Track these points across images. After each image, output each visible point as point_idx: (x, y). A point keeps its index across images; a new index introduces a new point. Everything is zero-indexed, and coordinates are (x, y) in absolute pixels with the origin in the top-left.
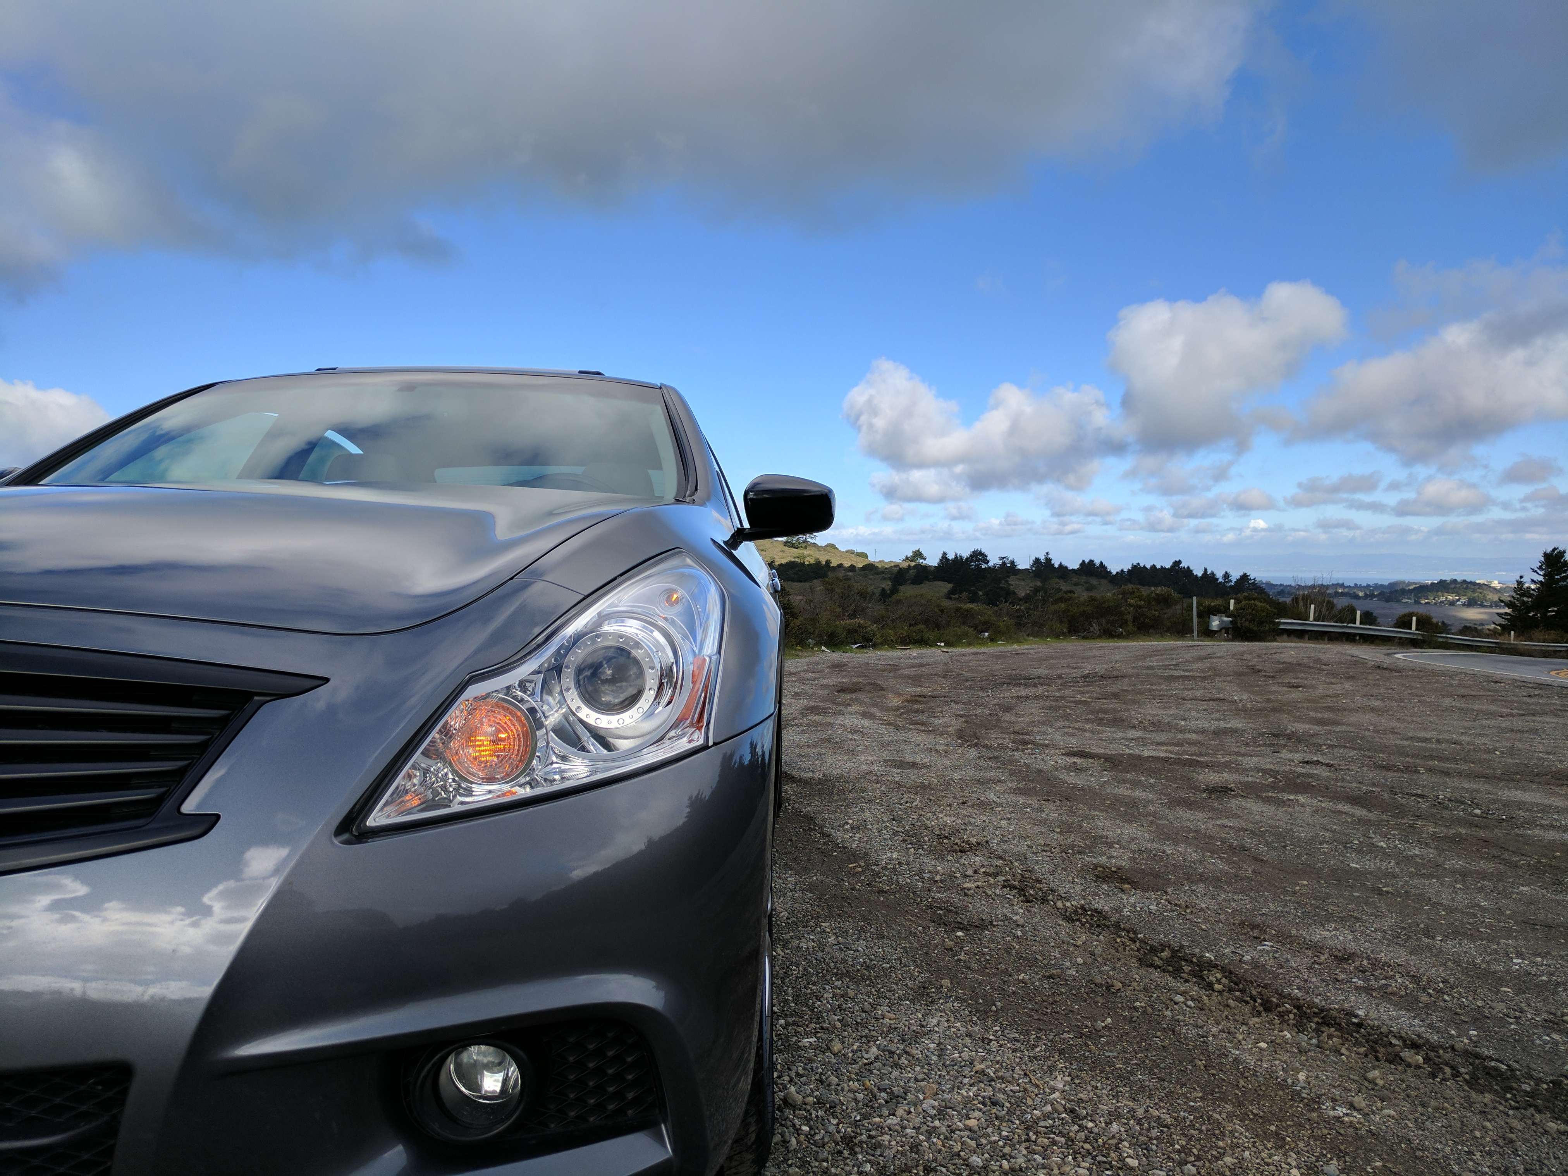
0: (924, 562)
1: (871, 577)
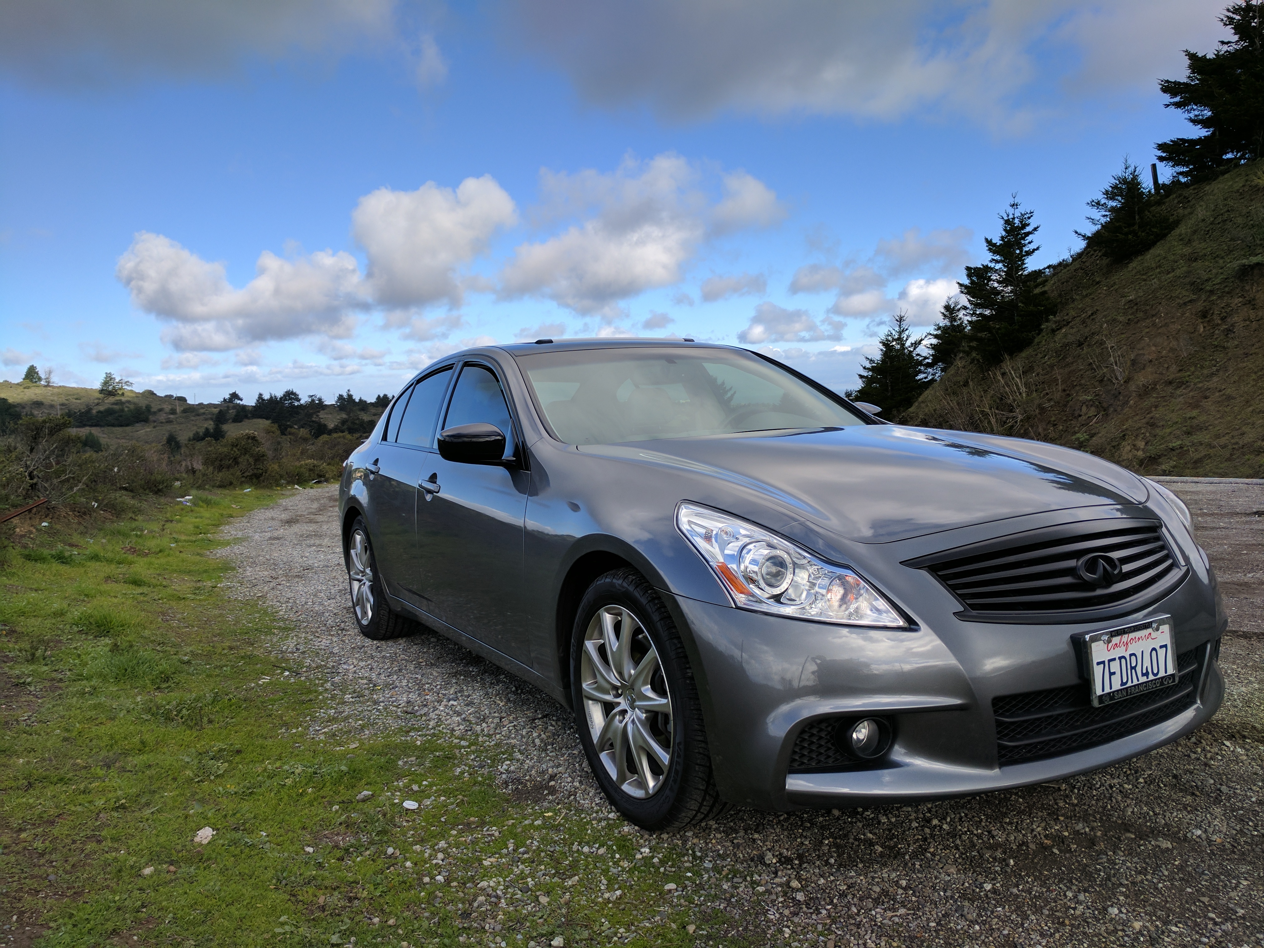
0: (241, 403)
1: (193, 418)
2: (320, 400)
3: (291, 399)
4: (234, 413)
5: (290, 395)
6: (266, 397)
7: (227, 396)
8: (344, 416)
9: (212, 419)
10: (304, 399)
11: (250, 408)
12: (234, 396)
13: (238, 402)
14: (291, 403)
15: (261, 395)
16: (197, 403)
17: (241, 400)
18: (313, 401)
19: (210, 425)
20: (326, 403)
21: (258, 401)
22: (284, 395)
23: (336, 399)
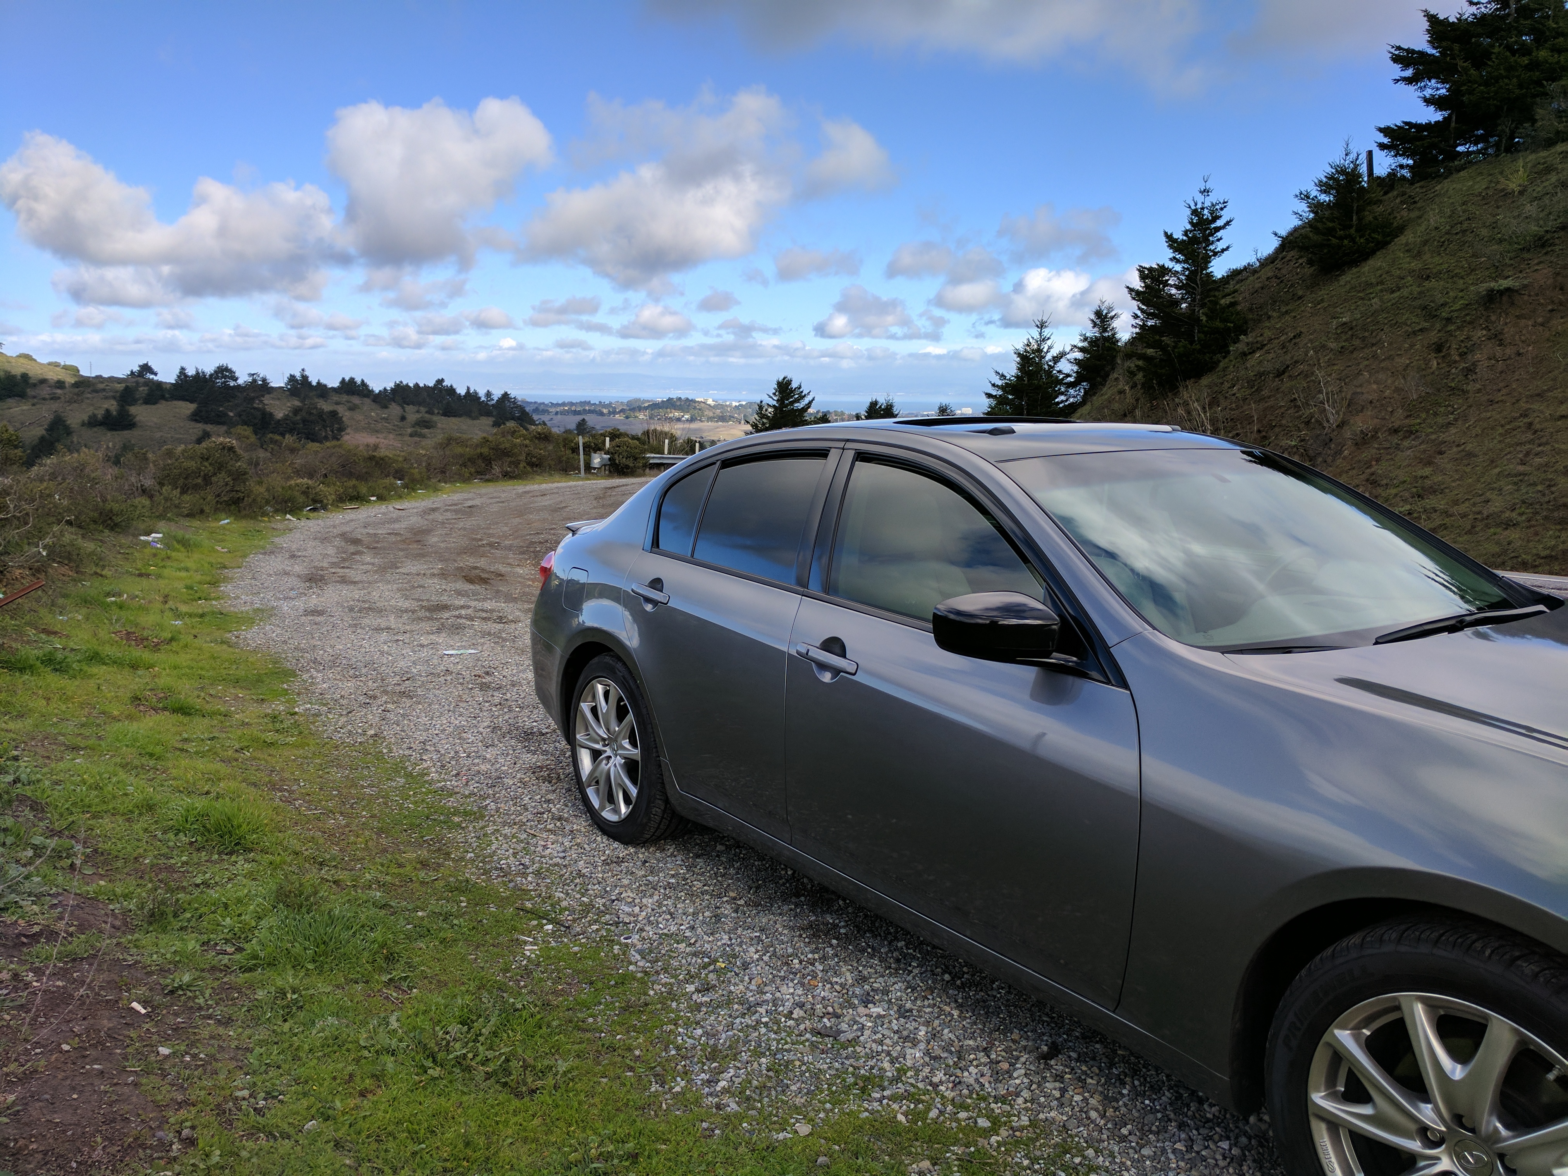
0: (155, 378)
1: (89, 395)
2: (264, 380)
3: (225, 377)
4: (146, 392)
5: (223, 371)
6: (191, 372)
7: (136, 369)
8: (297, 403)
9: (114, 398)
10: (243, 379)
11: (168, 386)
12: (146, 368)
13: (152, 377)
14: (225, 382)
15: (183, 369)
16: (93, 375)
17: (156, 374)
18: (255, 381)
19: (112, 406)
20: (273, 385)
21: (178, 377)
22: (215, 372)
23: (286, 380)
